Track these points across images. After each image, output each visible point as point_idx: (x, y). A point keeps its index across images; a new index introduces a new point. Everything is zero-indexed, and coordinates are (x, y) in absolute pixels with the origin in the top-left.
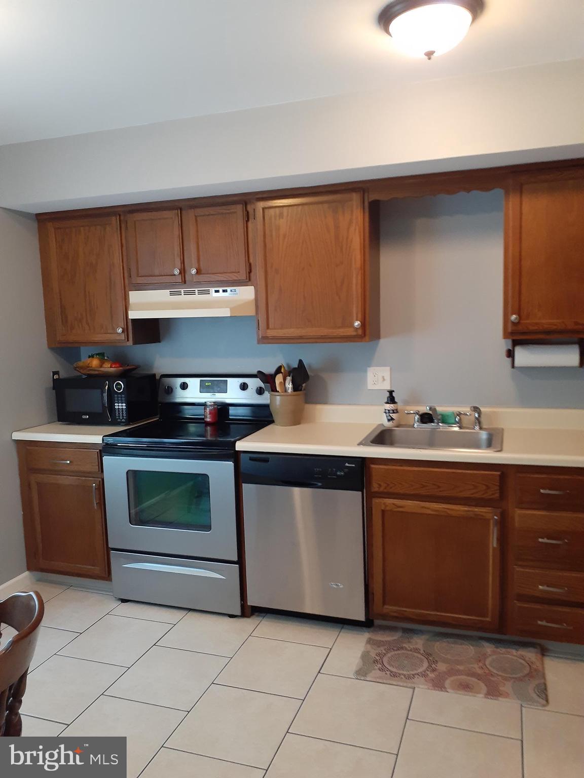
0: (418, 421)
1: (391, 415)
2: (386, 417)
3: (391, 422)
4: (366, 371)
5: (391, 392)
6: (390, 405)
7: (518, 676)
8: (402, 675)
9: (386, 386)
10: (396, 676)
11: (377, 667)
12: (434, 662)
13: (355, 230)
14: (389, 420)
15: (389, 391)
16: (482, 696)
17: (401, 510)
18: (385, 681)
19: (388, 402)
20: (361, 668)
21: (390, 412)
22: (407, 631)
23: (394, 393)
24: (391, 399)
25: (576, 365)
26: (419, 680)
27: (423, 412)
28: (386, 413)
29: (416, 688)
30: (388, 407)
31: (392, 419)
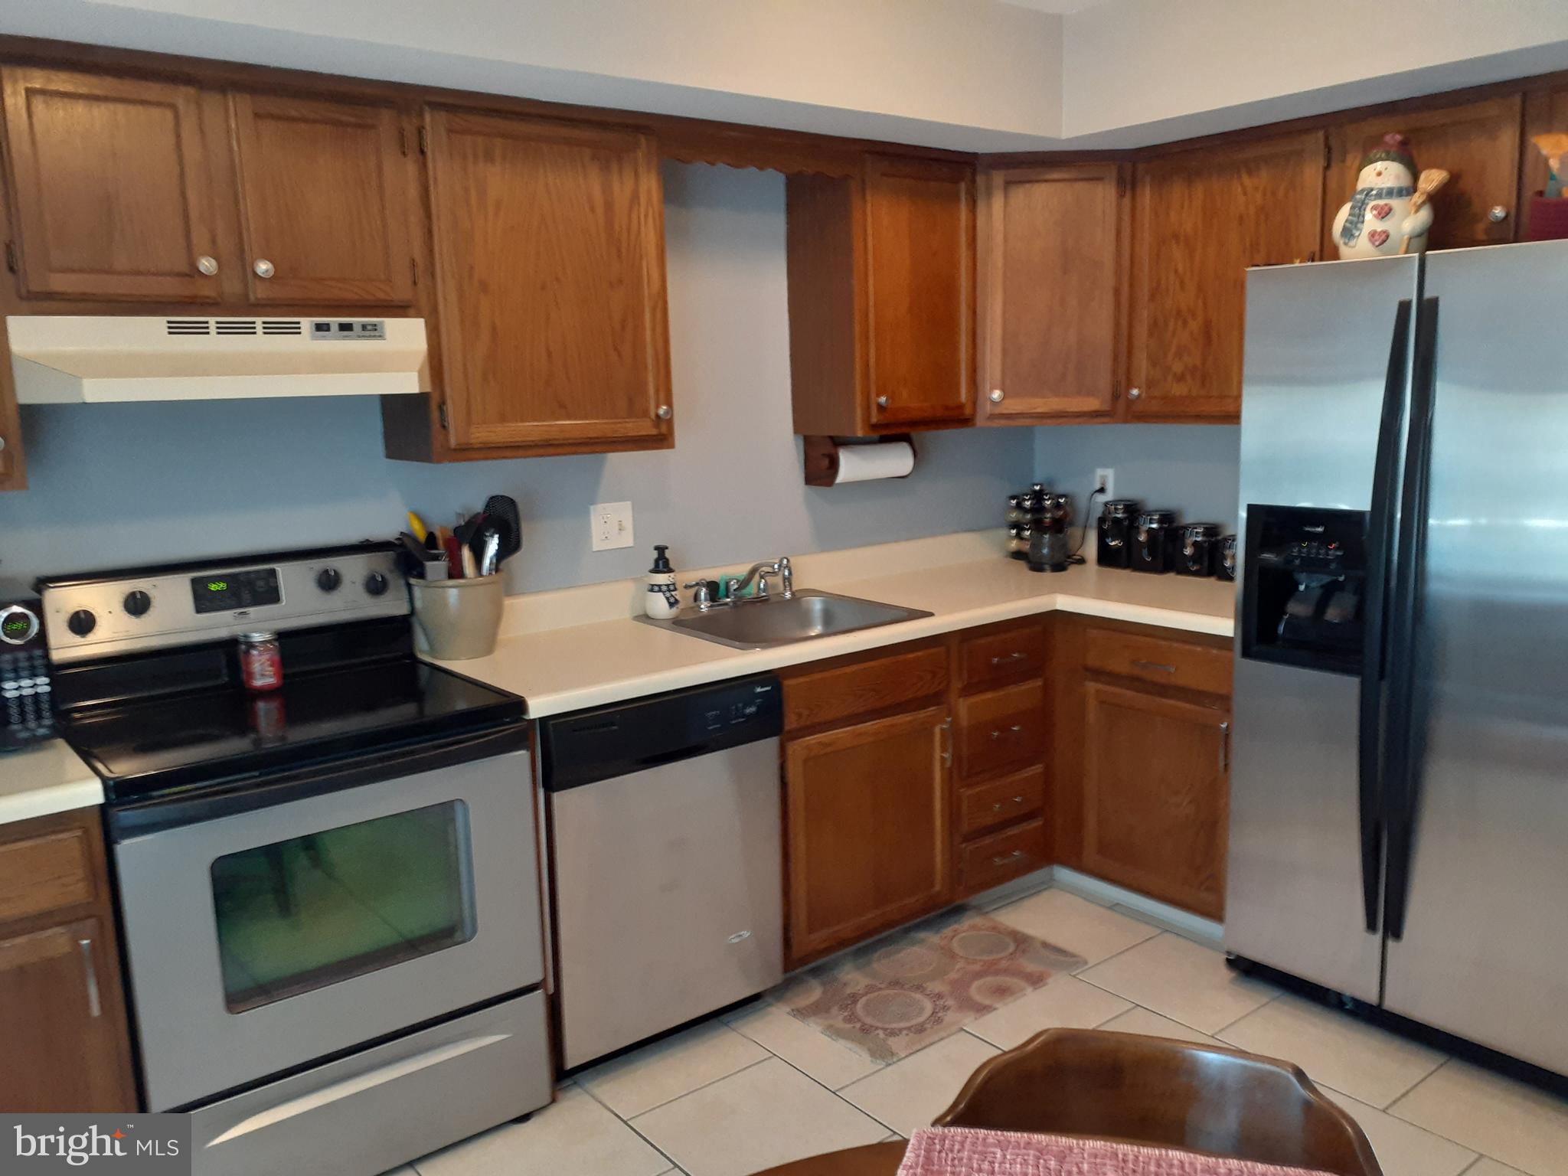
0: (706, 600)
1: (673, 593)
2: (665, 601)
3: (674, 609)
4: (587, 513)
5: (661, 550)
6: (666, 575)
7: (1011, 949)
8: (922, 1024)
9: (627, 540)
10: (920, 1029)
11: (882, 1035)
12: (919, 988)
13: (646, 216)
14: (671, 605)
15: (657, 548)
16: (1029, 990)
17: (829, 750)
18: (923, 1044)
19: (656, 570)
20: (869, 1050)
21: (671, 588)
22: (816, 972)
23: (666, 551)
24: (662, 564)
25: (907, 473)
26: (949, 1017)
27: (708, 580)
28: (663, 592)
29: (965, 1028)
30: (662, 579)
31: (677, 601)
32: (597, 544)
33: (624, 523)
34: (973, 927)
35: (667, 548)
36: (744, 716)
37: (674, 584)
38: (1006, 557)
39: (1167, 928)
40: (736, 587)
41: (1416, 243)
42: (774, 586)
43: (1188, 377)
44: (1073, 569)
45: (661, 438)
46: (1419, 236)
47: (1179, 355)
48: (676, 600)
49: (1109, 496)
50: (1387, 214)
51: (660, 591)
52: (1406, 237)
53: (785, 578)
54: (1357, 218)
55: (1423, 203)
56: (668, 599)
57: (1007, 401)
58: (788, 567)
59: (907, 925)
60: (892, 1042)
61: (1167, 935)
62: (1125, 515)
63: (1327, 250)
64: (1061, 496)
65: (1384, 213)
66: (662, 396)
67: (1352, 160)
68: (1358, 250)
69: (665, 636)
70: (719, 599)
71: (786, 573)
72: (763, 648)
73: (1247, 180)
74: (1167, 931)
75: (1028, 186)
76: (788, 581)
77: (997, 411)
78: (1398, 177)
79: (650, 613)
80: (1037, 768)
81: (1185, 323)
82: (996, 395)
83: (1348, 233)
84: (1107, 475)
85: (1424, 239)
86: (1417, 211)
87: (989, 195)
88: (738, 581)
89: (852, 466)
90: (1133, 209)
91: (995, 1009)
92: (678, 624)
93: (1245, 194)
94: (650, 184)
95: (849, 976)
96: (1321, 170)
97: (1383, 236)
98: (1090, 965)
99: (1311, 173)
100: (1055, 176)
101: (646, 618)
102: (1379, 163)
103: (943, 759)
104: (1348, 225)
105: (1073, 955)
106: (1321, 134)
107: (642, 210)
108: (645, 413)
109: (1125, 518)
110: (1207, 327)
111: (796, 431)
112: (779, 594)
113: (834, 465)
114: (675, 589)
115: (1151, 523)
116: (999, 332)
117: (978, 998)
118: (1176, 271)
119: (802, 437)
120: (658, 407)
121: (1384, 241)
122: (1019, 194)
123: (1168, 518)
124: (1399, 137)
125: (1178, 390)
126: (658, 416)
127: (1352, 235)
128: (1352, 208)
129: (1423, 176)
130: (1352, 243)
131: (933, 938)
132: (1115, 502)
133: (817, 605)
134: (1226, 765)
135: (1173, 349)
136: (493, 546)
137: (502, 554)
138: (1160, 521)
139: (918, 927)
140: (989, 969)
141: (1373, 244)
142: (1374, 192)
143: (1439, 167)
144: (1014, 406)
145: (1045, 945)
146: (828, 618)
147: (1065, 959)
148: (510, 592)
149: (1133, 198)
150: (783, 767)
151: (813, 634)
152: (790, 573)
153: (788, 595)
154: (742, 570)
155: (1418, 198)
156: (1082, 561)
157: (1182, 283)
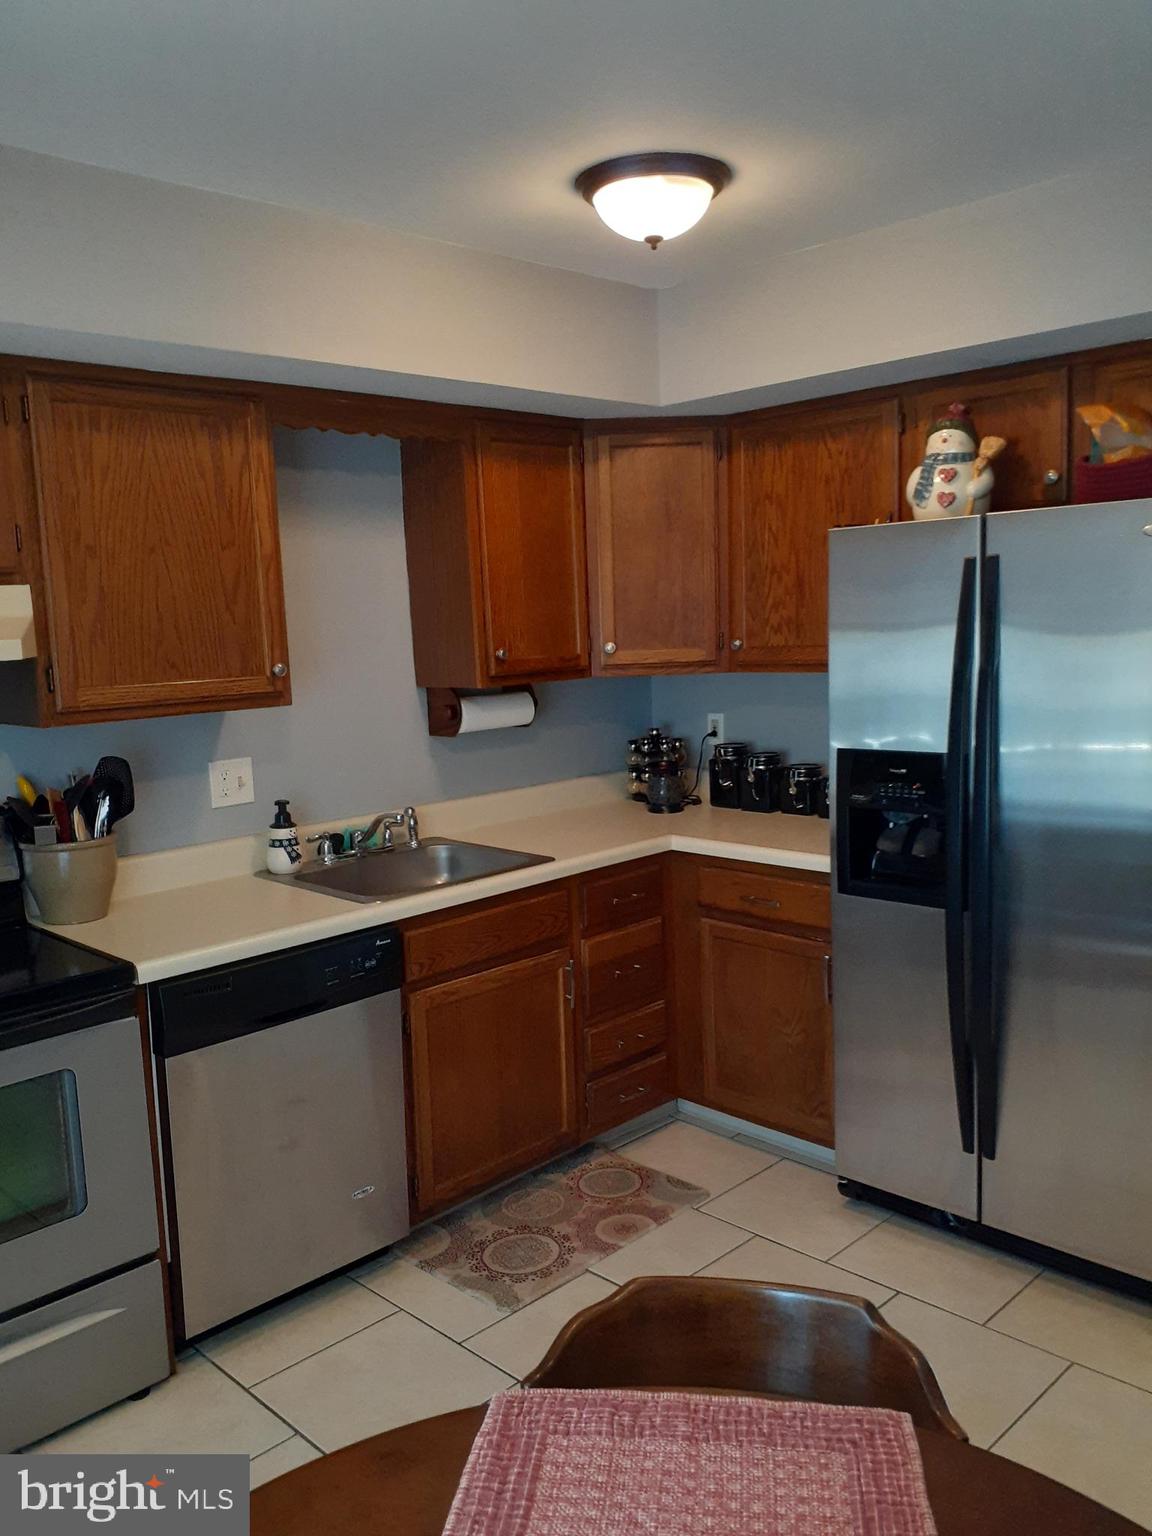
0: (329, 853)
1: (295, 848)
2: (286, 856)
3: (297, 863)
4: (204, 770)
5: (282, 805)
6: (289, 830)
7: (638, 1186)
8: (548, 1268)
9: (247, 795)
10: (545, 1273)
11: (508, 1282)
12: (547, 1231)
13: (257, 481)
14: (293, 860)
15: (277, 803)
16: (654, 1225)
17: (452, 998)
18: (549, 1288)
19: (277, 825)
20: (495, 1298)
21: (293, 842)
22: (445, 1222)
23: (288, 806)
24: (283, 819)
25: (530, 721)
26: (576, 1258)
27: (331, 833)
28: (285, 848)
29: (590, 1269)
30: (283, 834)
31: (299, 856)
32: (217, 802)
33: (244, 780)
34: (602, 1165)
35: (288, 803)
36: (364, 969)
37: (296, 839)
38: (628, 798)
39: (785, 1156)
40: (360, 838)
41: (979, 504)
42: (401, 835)
43: (785, 629)
44: (689, 809)
45: (277, 694)
46: (983, 496)
47: (776, 606)
48: (298, 854)
49: (720, 740)
50: (953, 477)
51: (281, 846)
52: (971, 499)
53: (410, 828)
54: (926, 482)
55: (985, 468)
56: (289, 853)
57: (620, 653)
58: (413, 816)
59: (536, 1167)
60: (518, 1288)
61: (786, 1163)
62: (734, 758)
63: (904, 512)
64: (676, 740)
65: (950, 477)
66: (277, 653)
67: (923, 427)
68: (928, 510)
69: (284, 891)
70: (344, 850)
71: (412, 823)
72: (384, 900)
73: (832, 445)
74: (785, 1158)
75: (632, 450)
76: (414, 830)
77: (611, 661)
78: (961, 443)
79: (273, 868)
80: (659, 1005)
81: (780, 579)
82: (610, 647)
83: (920, 495)
84: (717, 719)
85: (986, 502)
86: (979, 475)
87: (596, 460)
88: (362, 832)
89: (475, 717)
90: (730, 471)
91: (620, 1248)
92: (299, 878)
93: (830, 457)
94: (261, 448)
95: (480, 1223)
96: (897, 436)
97: (951, 499)
98: (712, 1197)
99: (889, 438)
100: (658, 440)
101: (267, 873)
102: (945, 431)
103: (567, 1001)
104: (920, 488)
105: (696, 1188)
106: (896, 402)
107: (254, 473)
108: (260, 671)
109: (734, 761)
110: (800, 583)
111: (419, 684)
112: (405, 843)
113: (457, 716)
114: (297, 844)
115: (757, 765)
116: (609, 588)
117: (604, 1238)
118: (770, 529)
119: (425, 690)
120: (273, 666)
121: (951, 503)
122: (624, 458)
123: (773, 758)
124: (962, 407)
125: (777, 640)
126: (273, 673)
127: (924, 498)
128: (923, 471)
129: (983, 443)
130: (923, 504)
131: (561, 1179)
132: (725, 746)
133: (442, 852)
134: (830, 996)
135: (770, 601)
136: (104, 810)
137: (113, 816)
138: (765, 763)
139: (545, 1170)
140: (615, 1208)
141: (942, 505)
142: (941, 458)
143: (999, 435)
144: (627, 657)
145: (669, 1179)
146: (454, 865)
147: (686, 1192)
148: (124, 852)
149: (730, 462)
150: (405, 1019)
151: (439, 883)
152: (416, 823)
153: (414, 844)
154: (364, 821)
155: (979, 463)
156: (697, 802)
157: (776, 540)
